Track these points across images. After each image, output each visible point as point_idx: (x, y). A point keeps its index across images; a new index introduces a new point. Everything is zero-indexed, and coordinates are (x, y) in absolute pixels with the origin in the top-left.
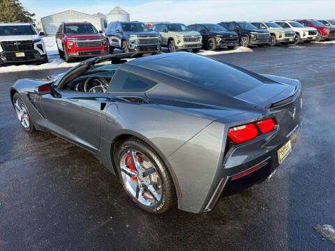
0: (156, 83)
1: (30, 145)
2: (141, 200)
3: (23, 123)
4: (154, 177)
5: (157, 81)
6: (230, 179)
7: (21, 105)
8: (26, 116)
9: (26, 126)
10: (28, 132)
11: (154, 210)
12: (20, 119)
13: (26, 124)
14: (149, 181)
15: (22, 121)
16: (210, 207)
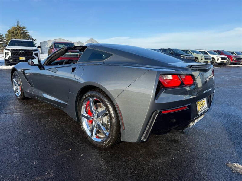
2: (94, 138)
3: (16, 93)
4: (106, 119)
5: (112, 54)
6: (160, 113)
7: (17, 80)
8: (19, 88)
9: (18, 96)
10: (19, 99)
11: (103, 144)
12: (15, 90)
13: (19, 94)
14: (101, 122)
15: (16, 92)
16: (145, 138)
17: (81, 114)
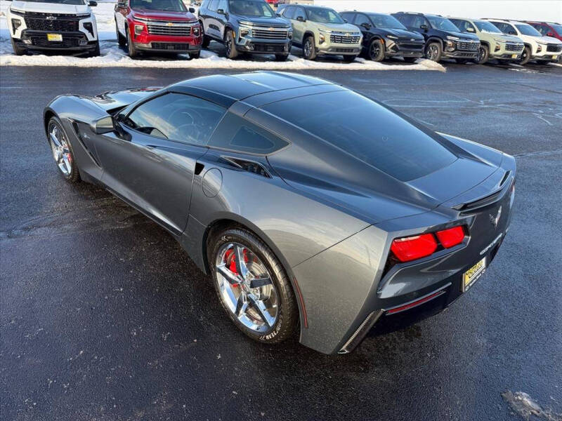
0: (287, 144)
1: (70, 204)
2: (243, 318)
3: (61, 165)
4: (268, 290)
5: (288, 140)
6: (385, 313)
7: (59, 136)
8: (66, 155)
9: (65, 172)
10: (68, 181)
11: (262, 338)
12: (57, 158)
13: (66, 168)
14: (259, 294)
15: (59, 162)
17: (215, 266)
